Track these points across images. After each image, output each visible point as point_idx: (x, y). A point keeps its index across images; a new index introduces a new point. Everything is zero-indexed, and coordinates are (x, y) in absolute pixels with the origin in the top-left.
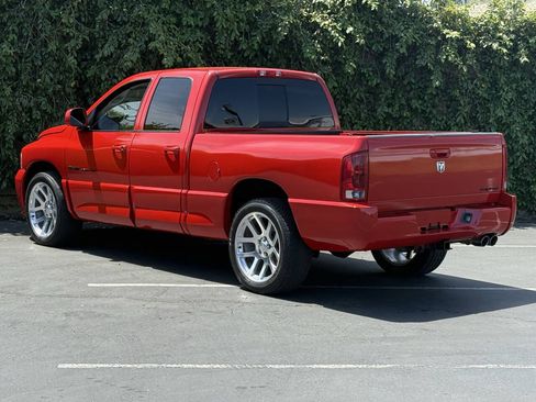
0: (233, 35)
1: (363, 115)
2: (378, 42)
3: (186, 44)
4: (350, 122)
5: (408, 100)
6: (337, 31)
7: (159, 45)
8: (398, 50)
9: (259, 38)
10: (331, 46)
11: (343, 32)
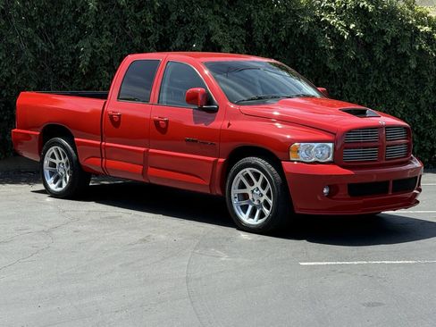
0: (265, 31)
1: (357, 90)
2: (369, 35)
3: (234, 37)
4: (347, 95)
5: (388, 78)
6: (343, 27)
7: (217, 39)
8: (385, 42)
9: (284, 33)
10: (337, 38)
11: (347, 28)
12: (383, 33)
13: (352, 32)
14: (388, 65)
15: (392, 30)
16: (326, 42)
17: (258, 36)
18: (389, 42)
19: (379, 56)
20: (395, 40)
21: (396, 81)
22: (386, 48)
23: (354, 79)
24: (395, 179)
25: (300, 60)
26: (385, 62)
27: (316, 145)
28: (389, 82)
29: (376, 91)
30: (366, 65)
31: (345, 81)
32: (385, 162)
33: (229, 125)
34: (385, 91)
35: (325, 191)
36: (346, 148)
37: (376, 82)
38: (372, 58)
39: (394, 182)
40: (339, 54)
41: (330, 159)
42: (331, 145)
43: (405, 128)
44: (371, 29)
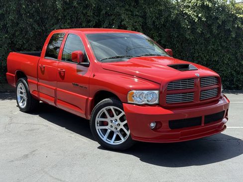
0: (153, 19)
1: (203, 49)
2: (210, 20)
3: (136, 22)
5: (220, 43)
6: (195, 16)
7: (125, 23)
8: (218, 23)
9: (163, 20)
10: (192, 22)
11: (197, 16)
12: (217, 18)
13: (200, 18)
14: (220, 36)
15: (222, 17)
16: (185, 24)
17: (149, 22)
18: (220, 23)
19: (215, 31)
20: (224, 22)
21: (224, 44)
22: (219, 27)
23: (202, 44)
24: (206, 114)
25: (172, 34)
26: (218, 34)
27: (146, 92)
28: (221, 45)
29: (213, 49)
30: (208, 36)
31: (196, 44)
32: (199, 102)
33: (94, 75)
34: (218, 50)
35: (152, 125)
36: (167, 94)
37: (213, 45)
38: (211, 32)
39: (206, 116)
40: (193, 30)
41: (157, 102)
42: (157, 92)
43: (216, 77)
44: (211, 17)
